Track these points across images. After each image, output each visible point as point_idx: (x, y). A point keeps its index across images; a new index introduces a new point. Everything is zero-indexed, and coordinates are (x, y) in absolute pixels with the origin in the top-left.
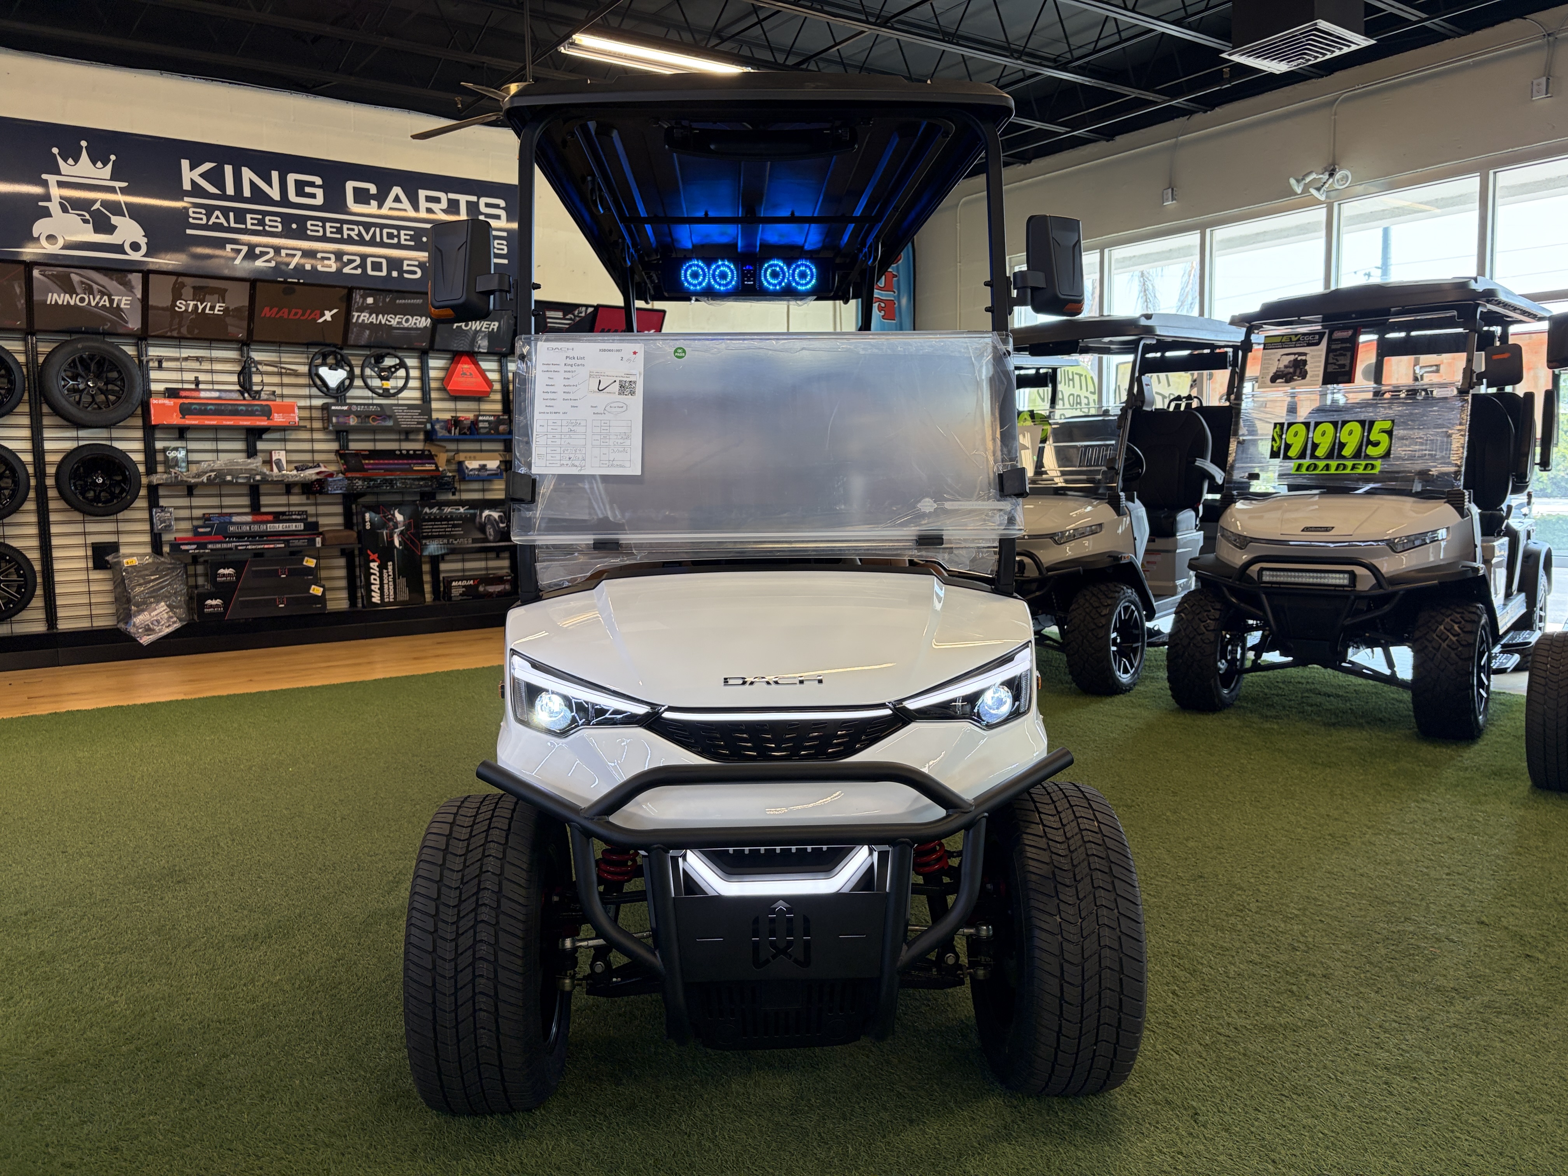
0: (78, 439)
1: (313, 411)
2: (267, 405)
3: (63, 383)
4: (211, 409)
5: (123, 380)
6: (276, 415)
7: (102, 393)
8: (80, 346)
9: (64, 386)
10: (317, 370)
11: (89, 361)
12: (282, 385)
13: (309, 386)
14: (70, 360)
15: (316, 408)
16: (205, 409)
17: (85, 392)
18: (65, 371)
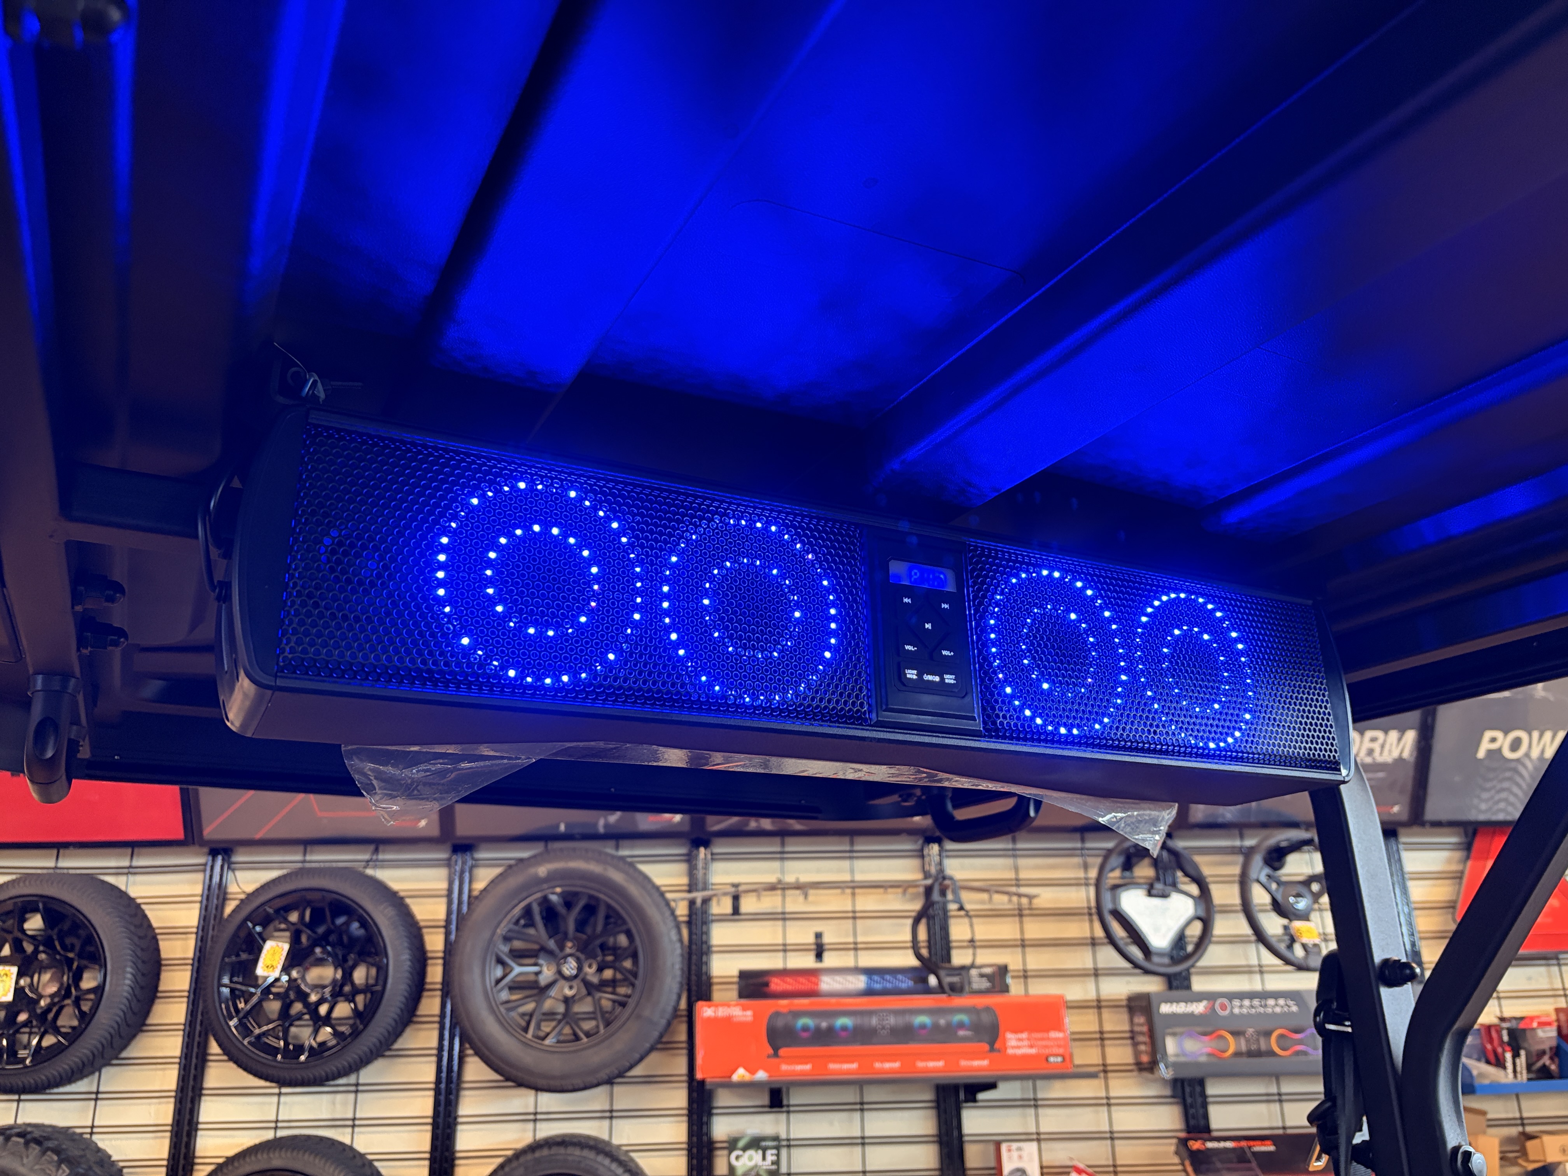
0: (535, 1117)
1: (1106, 1014)
2: (988, 1009)
3: (499, 972)
4: (844, 1028)
5: (635, 956)
6: (1009, 1035)
7: (589, 994)
8: (542, 871)
9: (498, 981)
10: (1115, 900)
11: (562, 910)
12: (1023, 944)
13: (1093, 943)
14: (517, 911)
15: (1114, 1005)
16: (831, 1030)
17: (553, 992)
18: (507, 939)
